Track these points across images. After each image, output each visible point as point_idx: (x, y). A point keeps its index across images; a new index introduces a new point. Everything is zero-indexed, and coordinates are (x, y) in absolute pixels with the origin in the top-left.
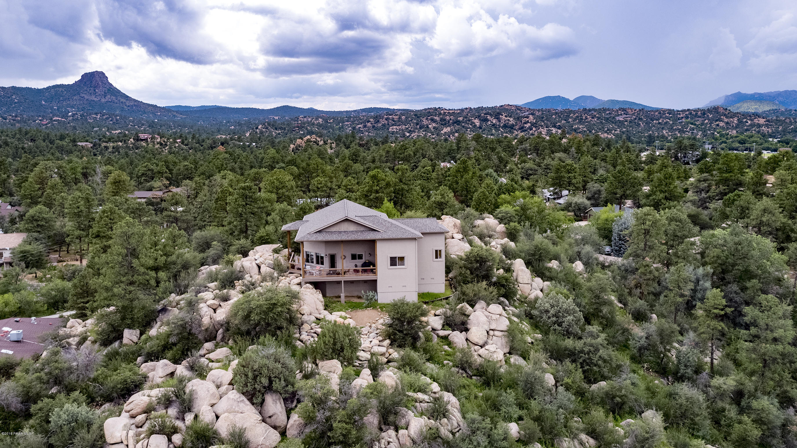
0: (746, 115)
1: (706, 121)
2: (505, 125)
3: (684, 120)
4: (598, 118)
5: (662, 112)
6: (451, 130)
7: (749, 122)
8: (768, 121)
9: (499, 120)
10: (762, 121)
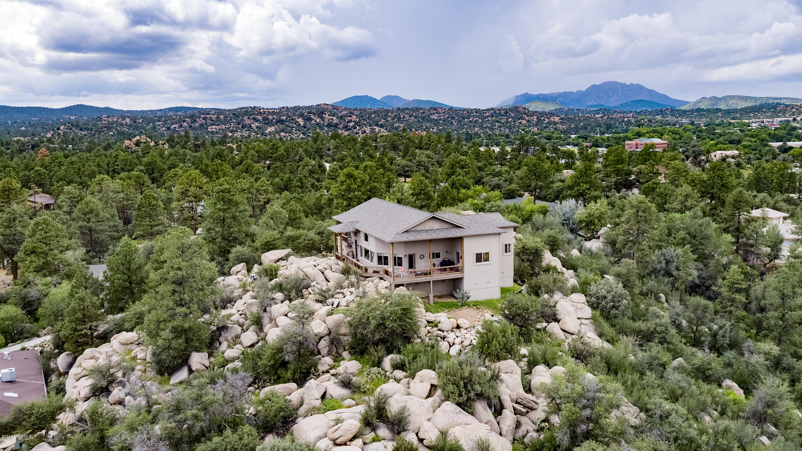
0: (543, 114)
1: (510, 120)
2: (328, 124)
3: (489, 118)
4: (416, 117)
5: (469, 111)
6: (276, 129)
7: (547, 120)
8: (562, 119)
9: (323, 119)
10: (557, 119)
